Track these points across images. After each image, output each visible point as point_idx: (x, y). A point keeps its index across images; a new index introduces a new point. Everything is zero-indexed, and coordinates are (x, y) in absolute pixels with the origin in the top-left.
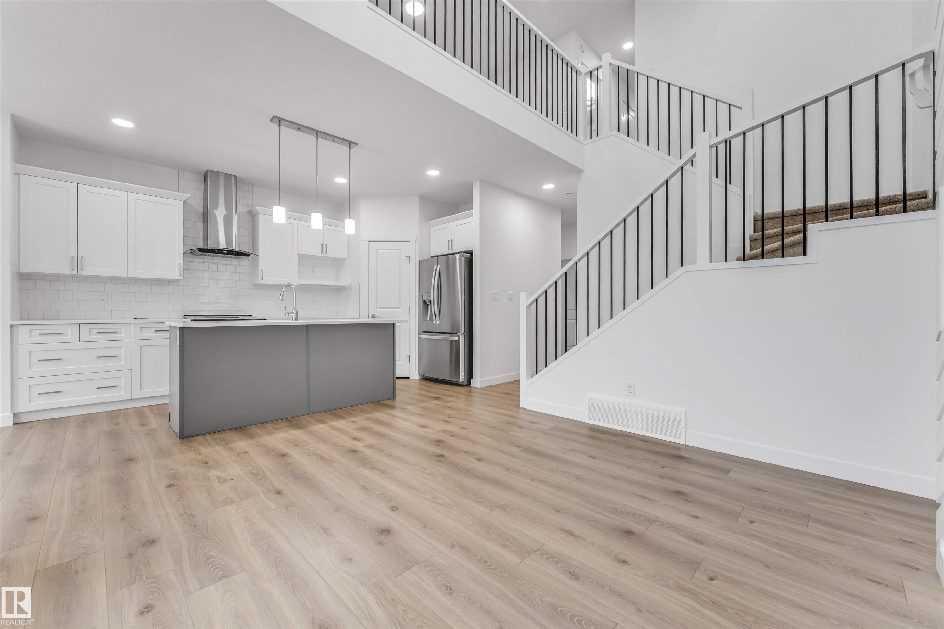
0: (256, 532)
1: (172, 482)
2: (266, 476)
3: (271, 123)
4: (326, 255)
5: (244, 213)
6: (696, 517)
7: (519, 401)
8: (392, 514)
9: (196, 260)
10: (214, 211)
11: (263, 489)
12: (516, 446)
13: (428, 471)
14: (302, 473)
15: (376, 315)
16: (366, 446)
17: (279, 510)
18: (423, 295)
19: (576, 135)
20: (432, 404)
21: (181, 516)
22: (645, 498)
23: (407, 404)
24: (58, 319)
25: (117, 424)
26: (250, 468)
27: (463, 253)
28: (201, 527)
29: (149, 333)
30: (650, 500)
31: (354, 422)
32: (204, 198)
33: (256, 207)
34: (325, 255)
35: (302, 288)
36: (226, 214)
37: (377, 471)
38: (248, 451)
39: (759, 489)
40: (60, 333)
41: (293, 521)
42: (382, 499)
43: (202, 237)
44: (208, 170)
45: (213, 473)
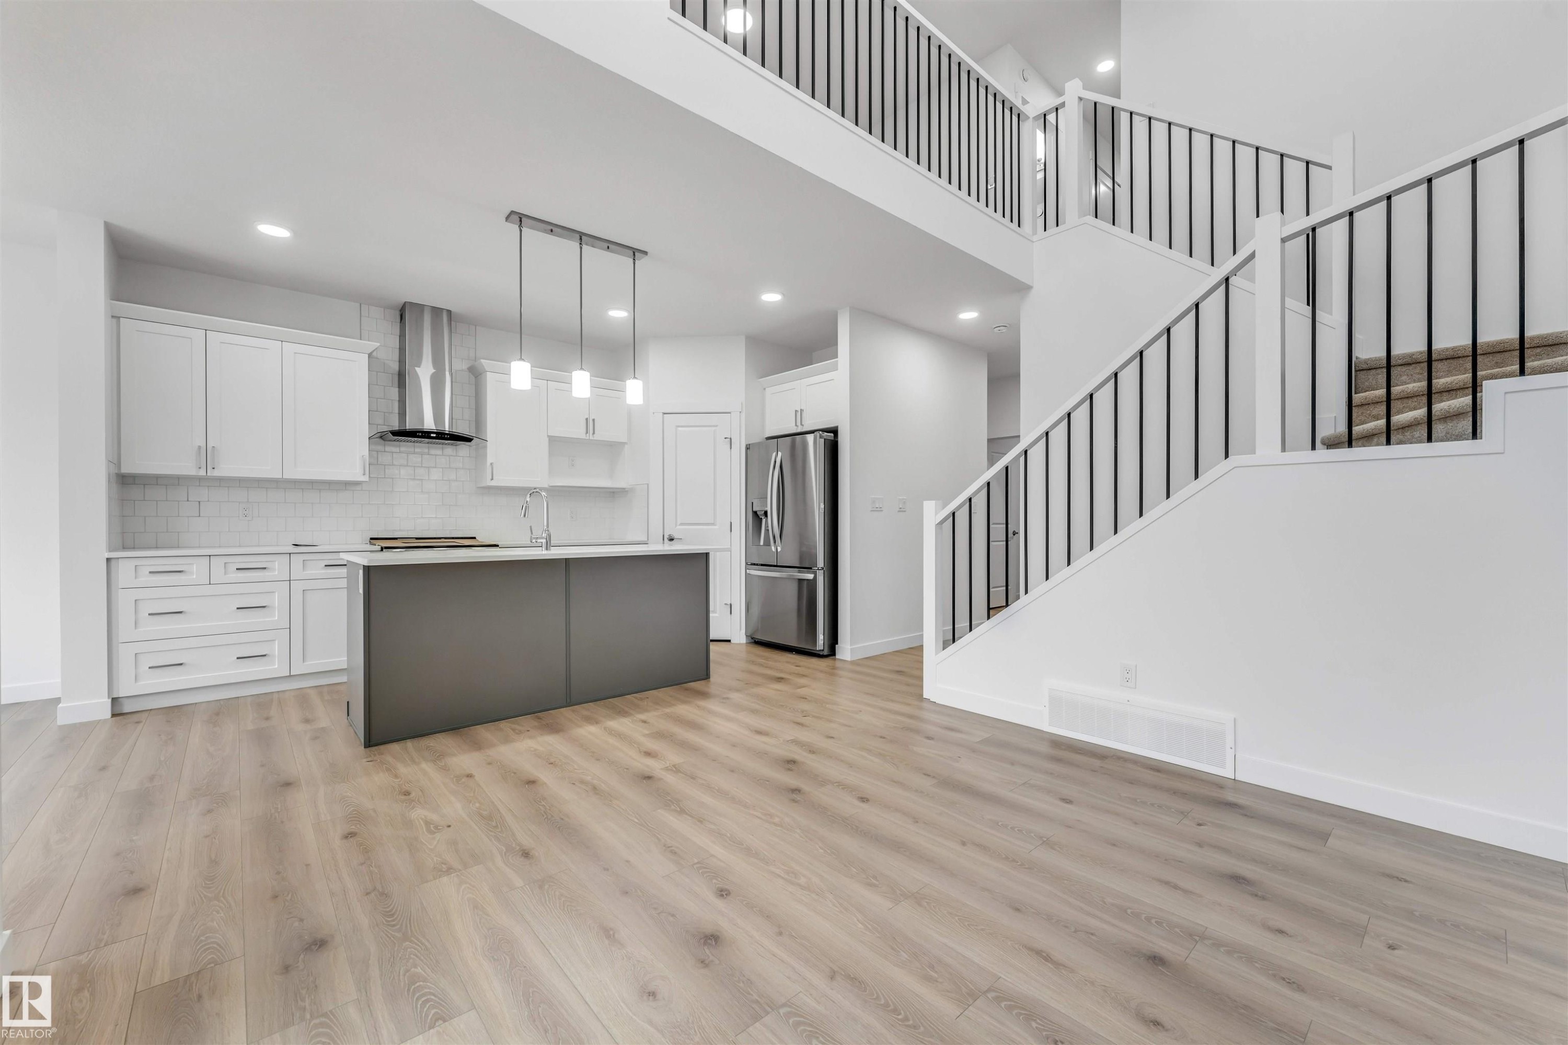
0: (490, 931)
1: (353, 828)
2: (505, 822)
3: (506, 223)
4: (593, 437)
5: (462, 370)
6: (1281, 932)
7: (922, 687)
8: (720, 904)
9: (388, 449)
10: (416, 368)
11: (500, 846)
12: (925, 774)
13: (777, 820)
14: (562, 817)
15: (676, 536)
16: (667, 769)
17: (528, 888)
18: (752, 503)
19: (1019, 226)
20: (772, 690)
21: (367, 894)
22: (1176, 887)
23: (731, 689)
24: (178, 547)
25: (267, 719)
26: (477, 805)
27: (820, 432)
28: (400, 917)
29: (316, 569)
30: (1185, 891)
31: (644, 722)
32: (400, 348)
33: (482, 360)
34: (591, 438)
35: (557, 492)
36: (434, 373)
37: (690, 818)
38: (474, 774)
39: (1394, 877)
40: (181, 570)
41: (553, 911)
42: (701, 873)
43: (396, 410)
44: (405, 302)
45: (418, 814)
